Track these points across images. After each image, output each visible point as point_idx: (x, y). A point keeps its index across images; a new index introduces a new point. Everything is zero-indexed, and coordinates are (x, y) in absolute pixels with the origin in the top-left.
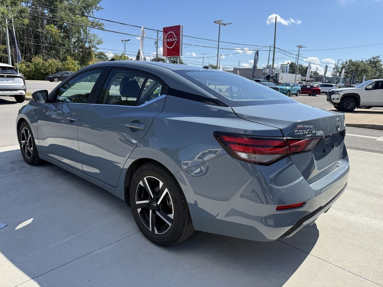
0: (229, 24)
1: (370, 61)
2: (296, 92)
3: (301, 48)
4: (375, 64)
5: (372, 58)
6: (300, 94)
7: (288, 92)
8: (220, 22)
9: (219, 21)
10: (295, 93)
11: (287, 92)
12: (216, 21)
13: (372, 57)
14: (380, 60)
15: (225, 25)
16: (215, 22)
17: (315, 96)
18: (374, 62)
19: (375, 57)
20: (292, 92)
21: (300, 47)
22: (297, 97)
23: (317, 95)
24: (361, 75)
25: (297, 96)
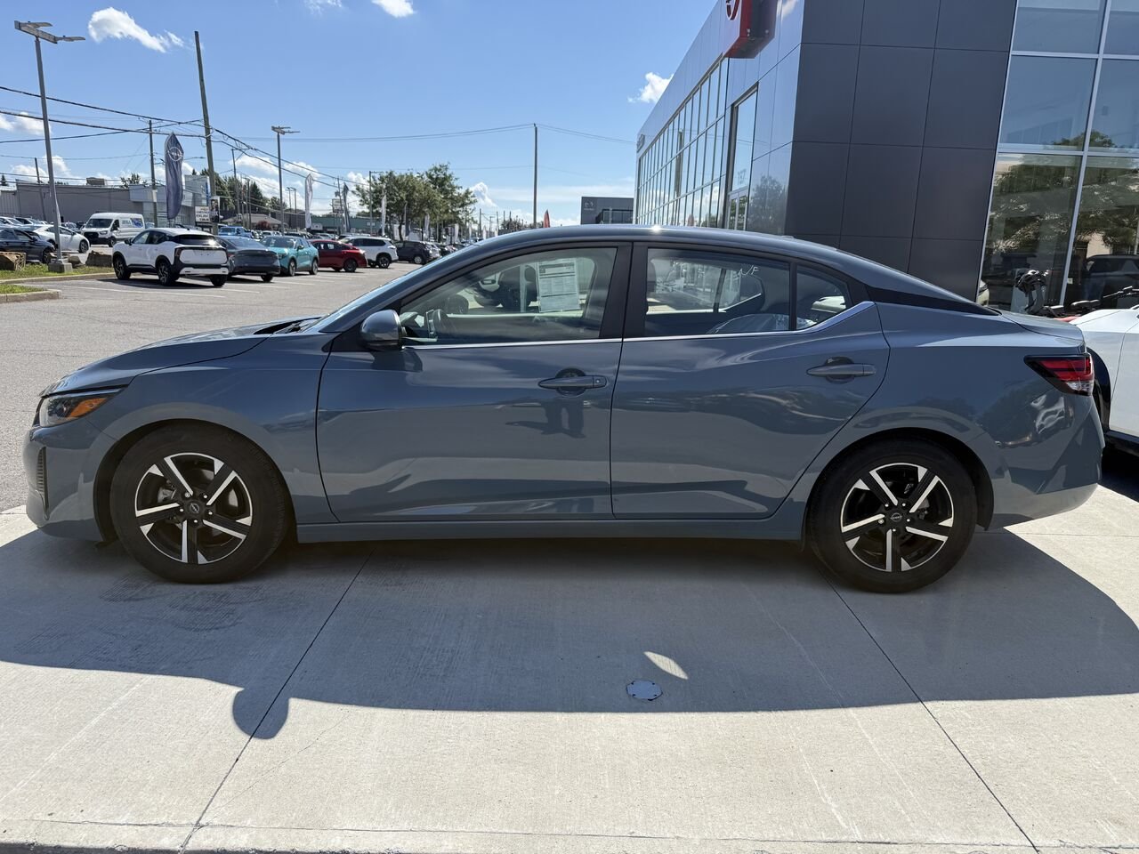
0: (71, 39)
1: (430, 177)
2: (308, 263)
3: (284, 133)
4: (441, 185)
5: (431, 170)
6: (319, 269)
7: (292, 264)
8: (41, 29)
9: (37, 25)
10: (308, 266)
11: (289, 265)
12: (25, 25)
13: (432, 167)
14: (450, 176)
15: (55, 40)
16: (19, 26)
17: (354, 272)
18: (437, 178)
19: (438, 167)
20: (300, 265)
21: (279, 131)
22: (312, 276)
23: (357, 270)
24: (421, 213)
25: (312, 273)
